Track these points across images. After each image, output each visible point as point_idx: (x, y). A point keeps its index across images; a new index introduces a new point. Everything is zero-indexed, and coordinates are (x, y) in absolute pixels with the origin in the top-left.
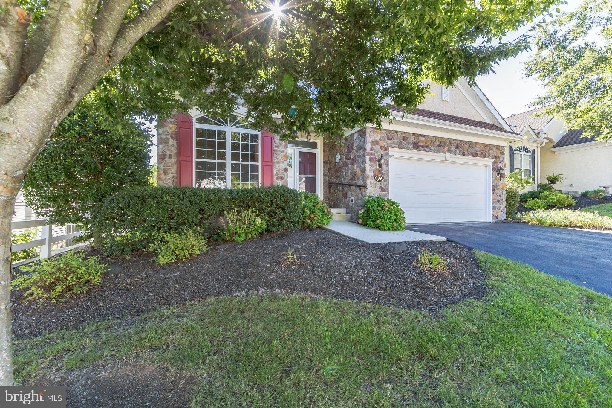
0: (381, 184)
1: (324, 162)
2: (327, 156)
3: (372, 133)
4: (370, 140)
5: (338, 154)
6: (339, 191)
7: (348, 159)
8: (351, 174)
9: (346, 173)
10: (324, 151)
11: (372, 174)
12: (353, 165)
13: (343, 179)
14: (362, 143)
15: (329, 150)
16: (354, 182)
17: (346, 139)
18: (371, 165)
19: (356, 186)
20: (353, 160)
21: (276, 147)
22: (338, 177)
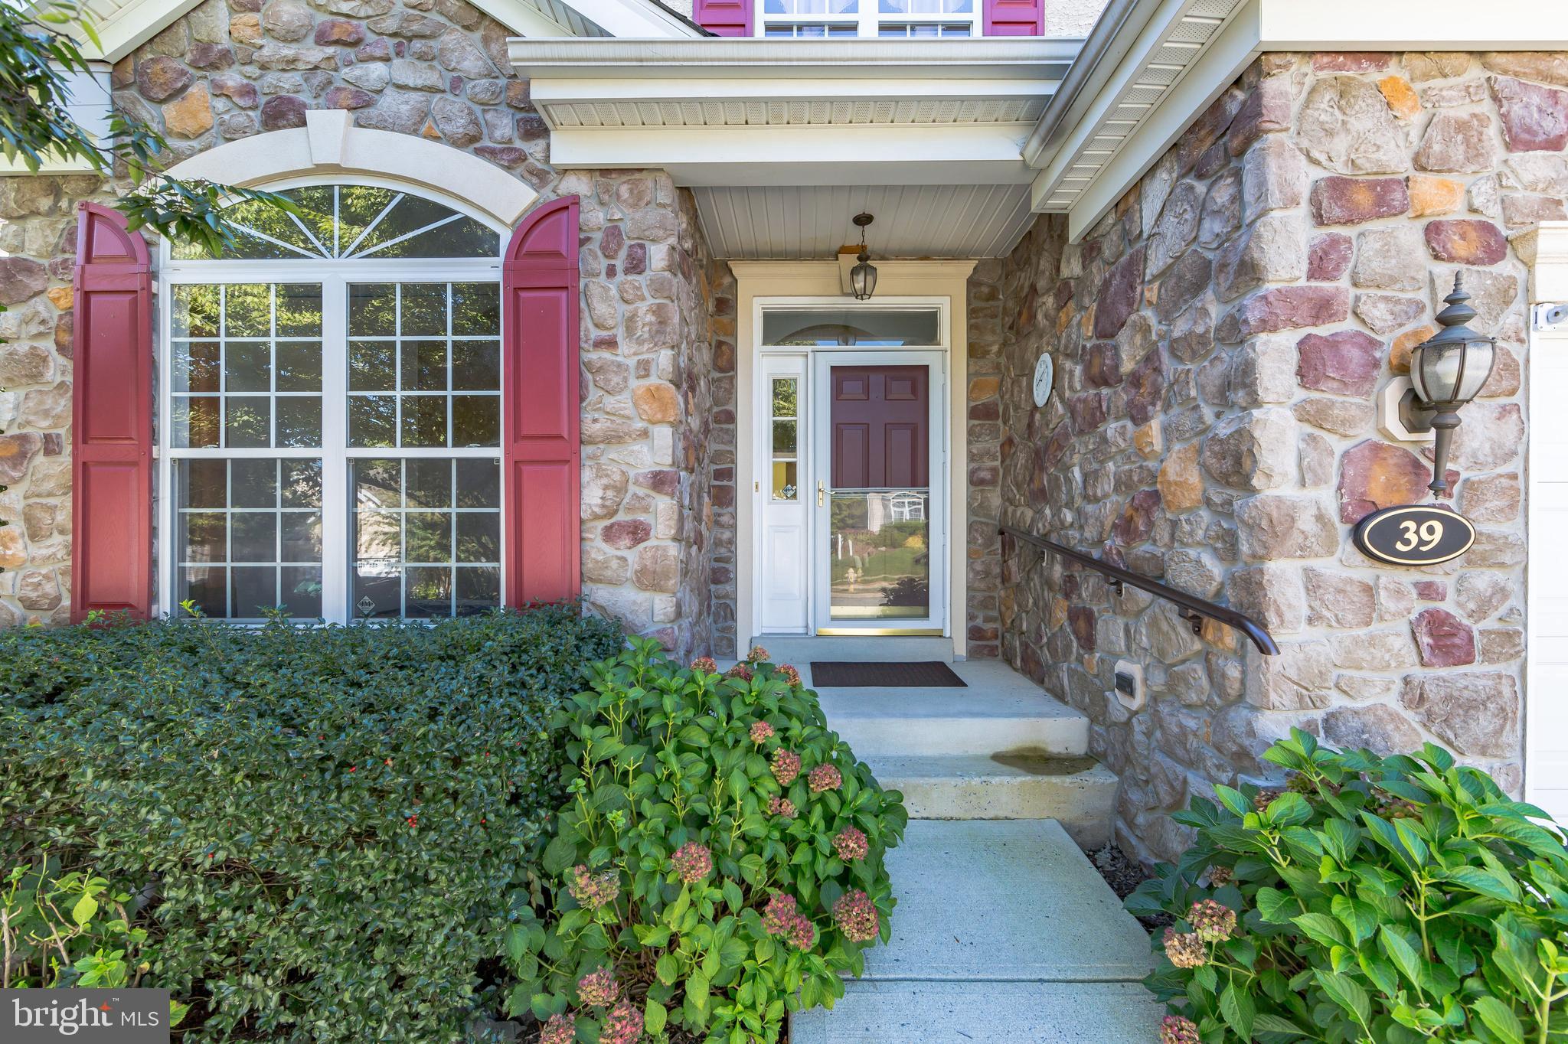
0: (1426, 591)
1: (974, 413)
2: (994, 379)
3: (1324, 110)
4: (1305, 177)
5: (1046, 358)
6: (1048, 583)
7: (1099, 379)
8: (1123, 484)
9: (1085, 477)
10: (975, 351)
11: (1327, 498)
12: (1139, 416)
13: (1068, 516)
14: (1213, 227)
15: (1005, 344)
16: (1143, 548)
17: (1090, 246)
18: (1313, 417)
19: (1157, 584)
20: (1135, 380)
21: (599, 344)
22: (1040, 496)
